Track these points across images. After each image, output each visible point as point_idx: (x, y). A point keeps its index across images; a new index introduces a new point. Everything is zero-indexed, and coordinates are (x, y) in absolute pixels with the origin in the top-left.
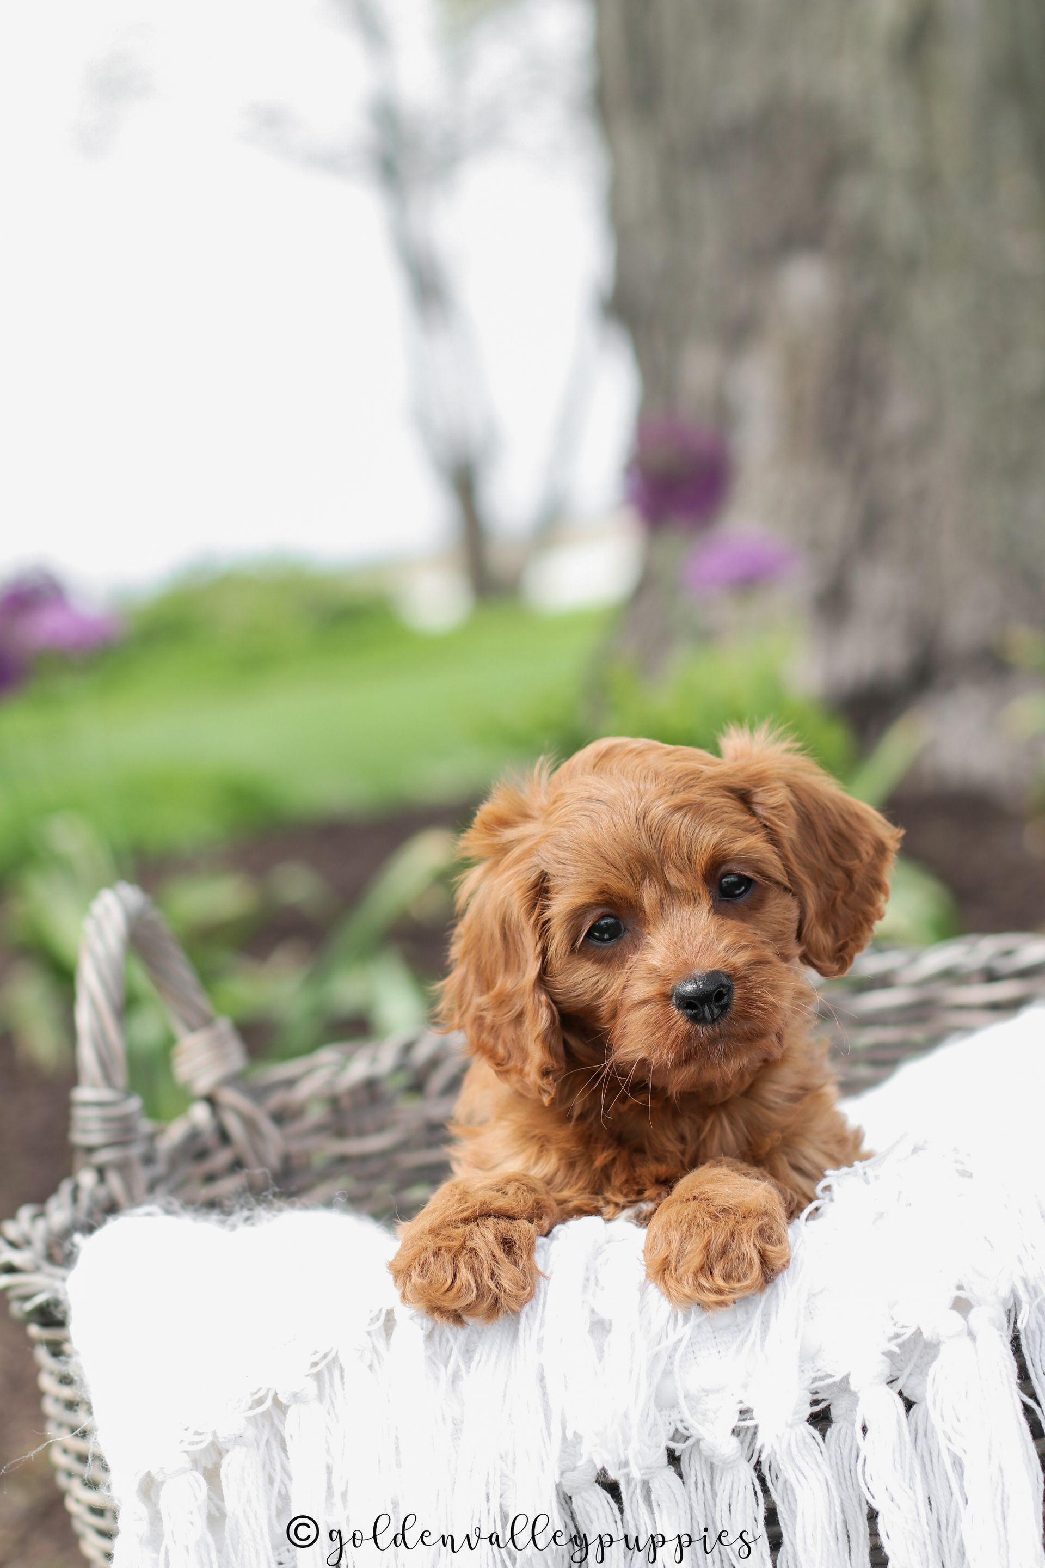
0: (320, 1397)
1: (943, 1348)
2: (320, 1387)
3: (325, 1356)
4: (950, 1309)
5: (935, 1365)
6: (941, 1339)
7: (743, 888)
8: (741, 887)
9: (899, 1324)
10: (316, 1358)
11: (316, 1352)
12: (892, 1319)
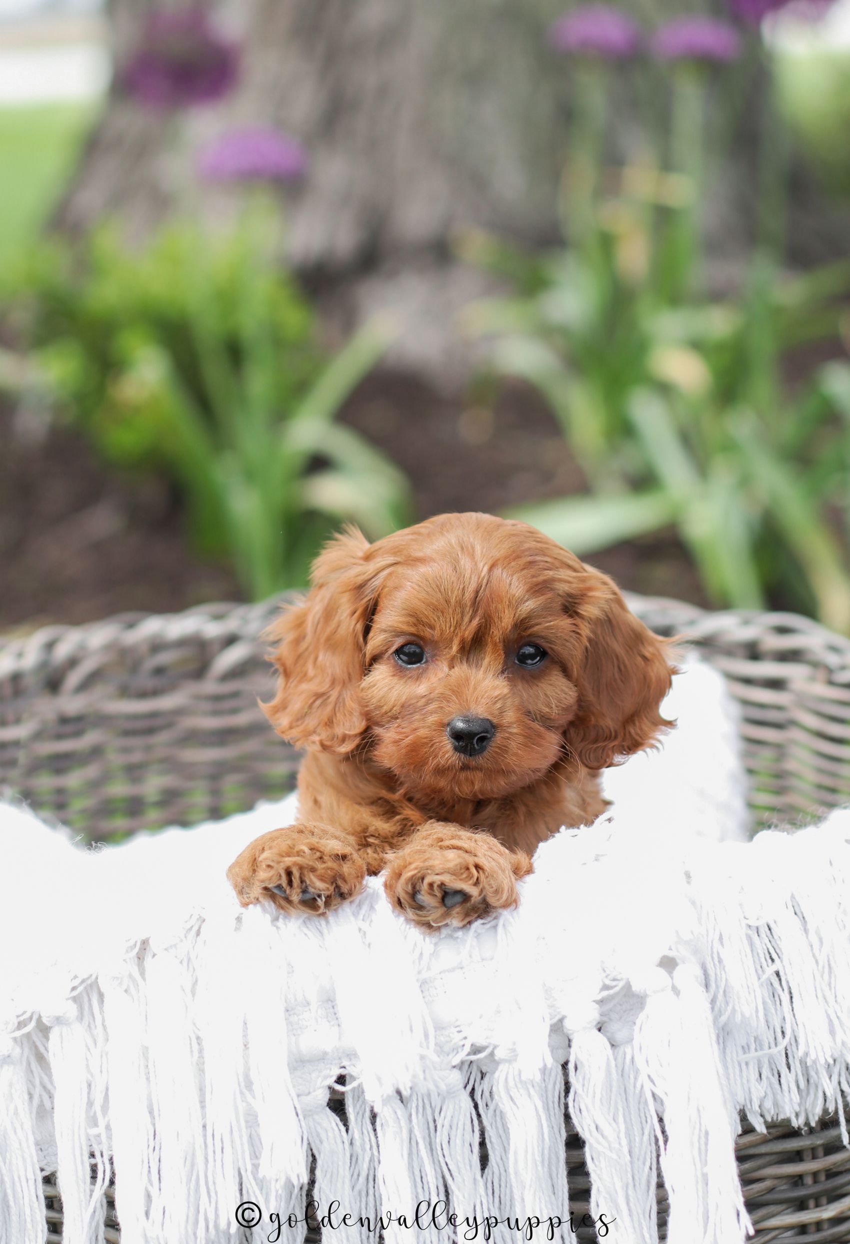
0: (81, 1017)
1: (649, 1001)
2: (81, 1009)
3: (83, 981)
4: (657, 966)
5: (642, 1016)
6: (648, 993)
7: (538, 658)
8: (536, 658)
9: (611, 977)
10: (76, 983)
11: (76, 977)
12: (604, 971)
